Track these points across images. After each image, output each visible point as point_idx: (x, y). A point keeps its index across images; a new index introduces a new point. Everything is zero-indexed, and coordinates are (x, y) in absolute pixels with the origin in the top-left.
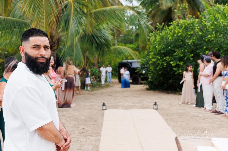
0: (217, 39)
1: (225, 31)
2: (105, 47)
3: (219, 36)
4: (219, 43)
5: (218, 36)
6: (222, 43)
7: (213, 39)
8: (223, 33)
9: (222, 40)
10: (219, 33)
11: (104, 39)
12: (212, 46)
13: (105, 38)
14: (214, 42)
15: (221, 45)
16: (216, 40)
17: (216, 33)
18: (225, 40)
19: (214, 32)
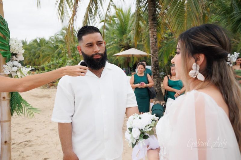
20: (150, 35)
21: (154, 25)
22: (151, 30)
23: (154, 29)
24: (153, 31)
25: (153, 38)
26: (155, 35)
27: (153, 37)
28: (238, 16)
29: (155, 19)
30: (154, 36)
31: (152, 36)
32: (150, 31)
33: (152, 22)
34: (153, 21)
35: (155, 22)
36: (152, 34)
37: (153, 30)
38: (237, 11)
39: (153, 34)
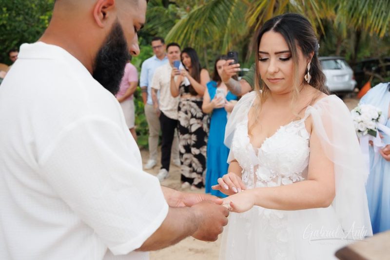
0: (13, 24)
1: (26, 10)
3: (17, 19)
4: (18, 32)
5: (15, 17)
6: (24, 31)
7: (5, 22)
8: (22, 12)
9: (24, 27)
10: (14, 12)
12: (5, 36)
14: (8, 28)
15: (23, 36)
16: (11, 25)
17: (8, 10)
18: (28, 27)
19: (4, 9)
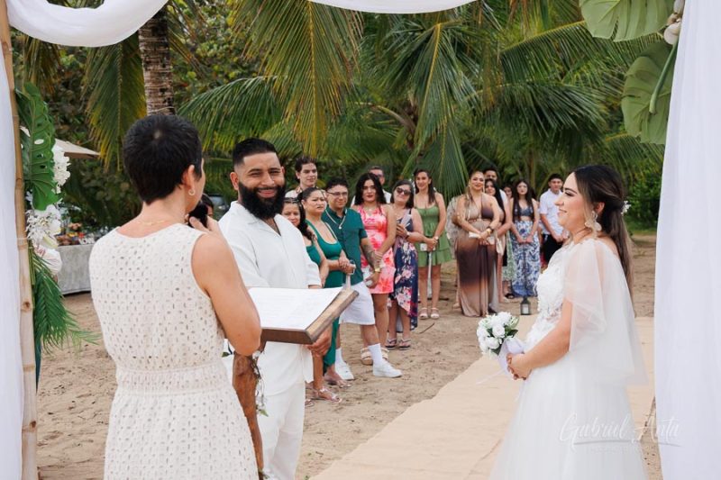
2: (586, 141)
11: (574, 117)
13: (576, 111)
20: (147, 85)
21: (162, 49)
22: (151, 68)
23: (164, 66)
24: (160, 74)
25: (161, 100)
26: (169, 86)
27: (160, 94)
28: (405, 45)
29: (163, 30)
30: (163, 90)
31: (154, 92)
32: (146, 70)
33: (155, 39)
34: (160, 35)
35: (166, 41)
36: (154, 82)
37: (159, 68)
38: (400, 29)
39: (162, 82)
